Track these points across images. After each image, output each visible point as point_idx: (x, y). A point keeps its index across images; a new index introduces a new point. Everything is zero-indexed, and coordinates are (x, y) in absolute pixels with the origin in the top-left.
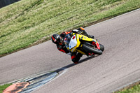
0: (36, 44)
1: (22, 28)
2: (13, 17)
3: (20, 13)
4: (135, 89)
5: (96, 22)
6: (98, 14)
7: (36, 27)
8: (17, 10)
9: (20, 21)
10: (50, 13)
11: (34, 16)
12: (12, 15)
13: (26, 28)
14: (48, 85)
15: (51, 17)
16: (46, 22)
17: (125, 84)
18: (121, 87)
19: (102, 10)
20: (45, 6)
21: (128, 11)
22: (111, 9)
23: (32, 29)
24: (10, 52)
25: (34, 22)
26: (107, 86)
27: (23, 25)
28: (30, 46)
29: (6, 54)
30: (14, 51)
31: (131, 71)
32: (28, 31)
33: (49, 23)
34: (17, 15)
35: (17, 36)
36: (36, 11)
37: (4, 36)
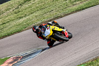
0: (27, 29)
1: (17, 18)
2: (11, 10)
3: (16, 7)
4: (97, 61)
5: (70, 14)
6: (71, 8)
7: (27, 17)
8: (14, 5)
9: (16, 13)
10: (37, 7)
11: (26, 9)
12: (10, 9)
13: (20, 18)
14: (35, 58)
15: (38, 10)
16: (34, 14)
17: (90, 58)
18: (87, 60)
19: (74, 5)
20: (34, 2)
21: (93, 6)
22: (80, 4)
23: (24, 19)
24: (9, 35)
25: (25, 13)
26: (77, 59)
27: (18, 15)
28: (23, 31)
29: (6, 36)
30: (12, 34)
31: (95, 49)
32: (21, 20)
33: (37, 15)
34: (14, 9)
35: (13, 23)
36: (27, 6)
37: (5, 23)
